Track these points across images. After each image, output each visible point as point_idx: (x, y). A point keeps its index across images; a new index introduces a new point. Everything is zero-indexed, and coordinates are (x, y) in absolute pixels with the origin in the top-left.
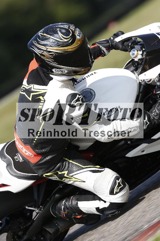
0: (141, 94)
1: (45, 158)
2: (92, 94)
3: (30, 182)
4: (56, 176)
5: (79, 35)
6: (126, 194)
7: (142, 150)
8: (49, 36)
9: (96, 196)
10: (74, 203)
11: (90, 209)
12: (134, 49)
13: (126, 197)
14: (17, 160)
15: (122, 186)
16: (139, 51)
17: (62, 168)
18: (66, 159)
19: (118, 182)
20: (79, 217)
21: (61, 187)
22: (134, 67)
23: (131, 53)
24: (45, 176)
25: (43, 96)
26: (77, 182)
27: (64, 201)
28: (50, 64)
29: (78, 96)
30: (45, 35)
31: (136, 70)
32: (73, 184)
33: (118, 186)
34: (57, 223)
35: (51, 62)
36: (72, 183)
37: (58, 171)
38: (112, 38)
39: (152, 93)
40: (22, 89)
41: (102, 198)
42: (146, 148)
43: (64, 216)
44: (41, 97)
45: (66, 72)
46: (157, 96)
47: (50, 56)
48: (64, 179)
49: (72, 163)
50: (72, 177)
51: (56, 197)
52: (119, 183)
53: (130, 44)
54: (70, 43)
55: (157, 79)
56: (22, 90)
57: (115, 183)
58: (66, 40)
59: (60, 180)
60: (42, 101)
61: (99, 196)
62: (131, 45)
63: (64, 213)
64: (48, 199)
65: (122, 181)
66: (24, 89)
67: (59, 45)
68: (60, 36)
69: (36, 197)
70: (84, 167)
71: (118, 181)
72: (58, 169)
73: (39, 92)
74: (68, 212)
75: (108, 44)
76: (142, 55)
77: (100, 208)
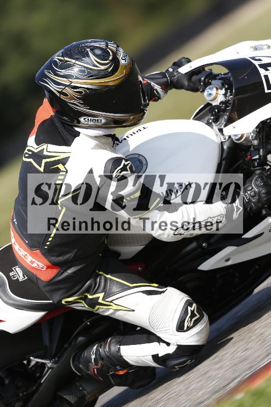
0: (224, 162)
1: (66, 270)
2: (141, 163)
3: (38, 315)
4: (83, 302)
5: (123, 58)
6: (204, 331)
7: (227, 259)
8: (74, 61)
9: (152, 336)
10: (114, 348)
11: (142, 358)
12: (211, 86)
13: (204, 335)
14: (14, 277)
15: (198, 316)
16: (219, 90)
17: (95, 287)
18: (101, 273)
19: (191, 310)
20: (121, 373)
21: (88, 323)
22: (212, 115)
23: (206, 93)
24: (65, 302)
25: (64, 164)
26: (121, 311)
27: (95, 347)
28: (77, 109)
29: (123, 162)
30: (66, 59)
31: (216, 120)
32: (113, 316)
33: (191, 317)
34: (81, 386)
35: (78, 106)
36: (112, 314)
37: (87, 294)
38: (171, 70)
39: (242, 160)
40: (26, 153)
41: (163, 339)
42: (232, 253)
43: (96, 372)
44: (60, 166)
45: (103, 121)
46: (254, 164)
47: (76, 95)
48: (97, 307)
49: (110, 279)
50: (111, 304)
51: (80, 342)
52: (192, 312)
53: (202, 79)
54: (110, 73)
55: (252, 134)
56: (26, 155)
57: (185, 311)
58: (103, 67)
59: (90, 309)
60: (63, 171)
61: (158, 335)
62: (205, 79)
63: (96, 367)
64: (65, 346)
65: (197, 308)
66: (30, 153)
67: (92, 75)
68: (92, 61)
69: (46, 341)
70: (132, 285)
71: (191, 307)
72: (88, 290)
73: (56, 156)
74: (102, 366)
75: (165, 80)
76: (225, 95)
77: (160, 356)
